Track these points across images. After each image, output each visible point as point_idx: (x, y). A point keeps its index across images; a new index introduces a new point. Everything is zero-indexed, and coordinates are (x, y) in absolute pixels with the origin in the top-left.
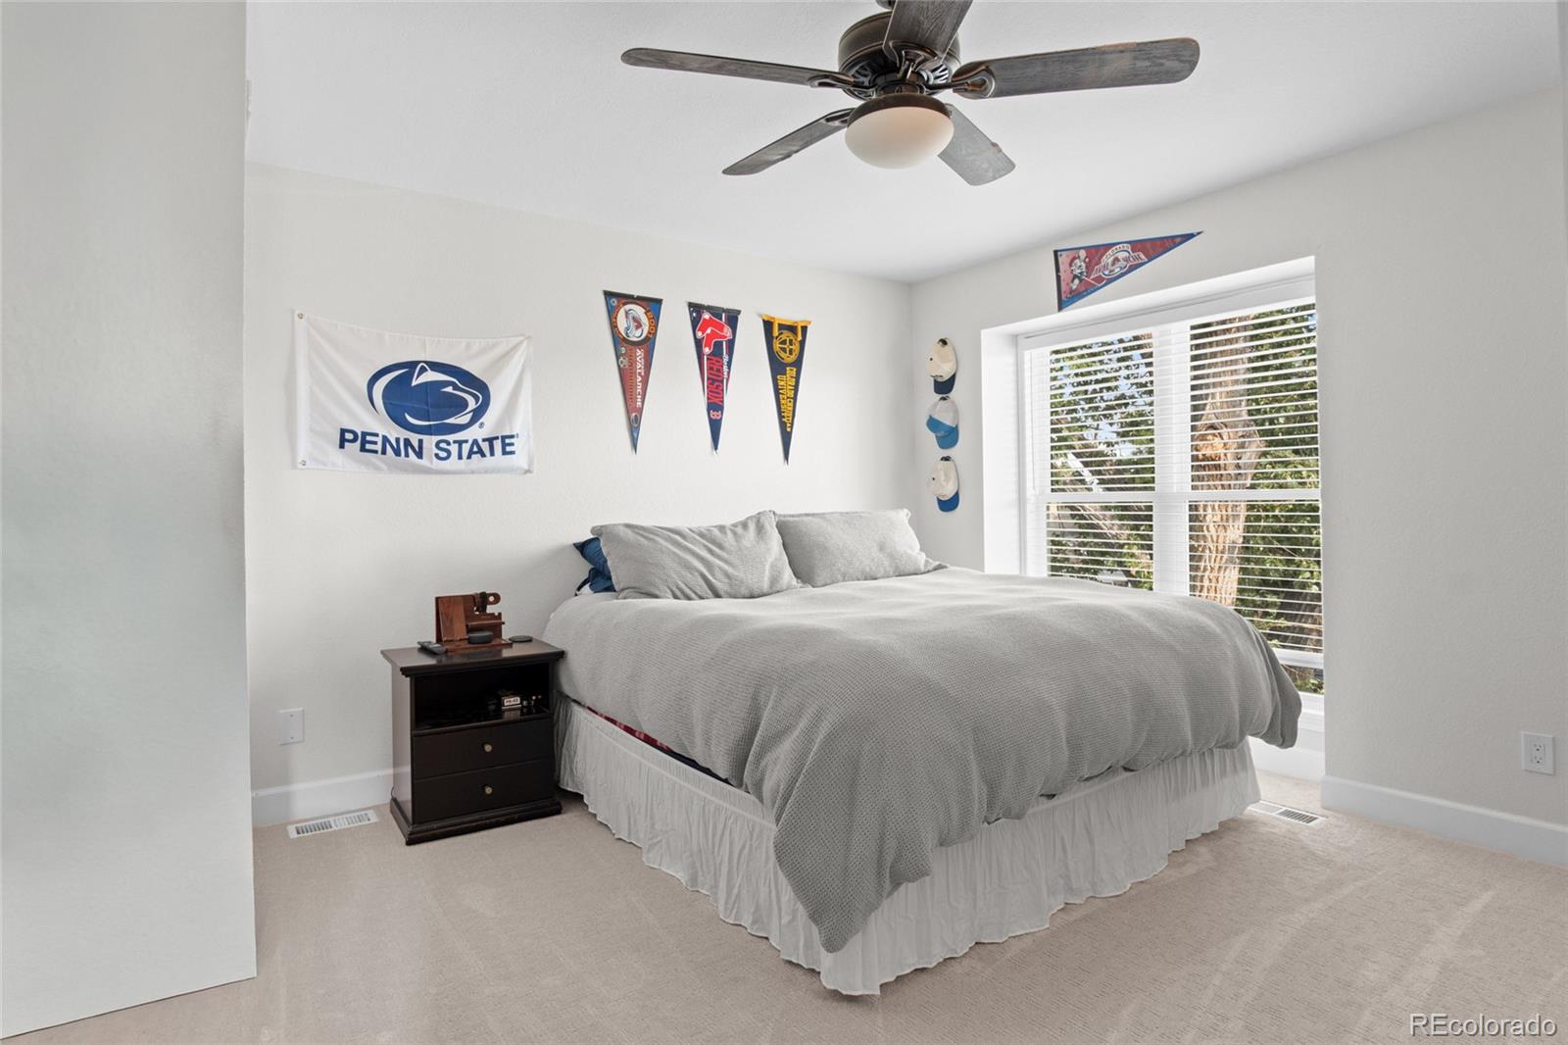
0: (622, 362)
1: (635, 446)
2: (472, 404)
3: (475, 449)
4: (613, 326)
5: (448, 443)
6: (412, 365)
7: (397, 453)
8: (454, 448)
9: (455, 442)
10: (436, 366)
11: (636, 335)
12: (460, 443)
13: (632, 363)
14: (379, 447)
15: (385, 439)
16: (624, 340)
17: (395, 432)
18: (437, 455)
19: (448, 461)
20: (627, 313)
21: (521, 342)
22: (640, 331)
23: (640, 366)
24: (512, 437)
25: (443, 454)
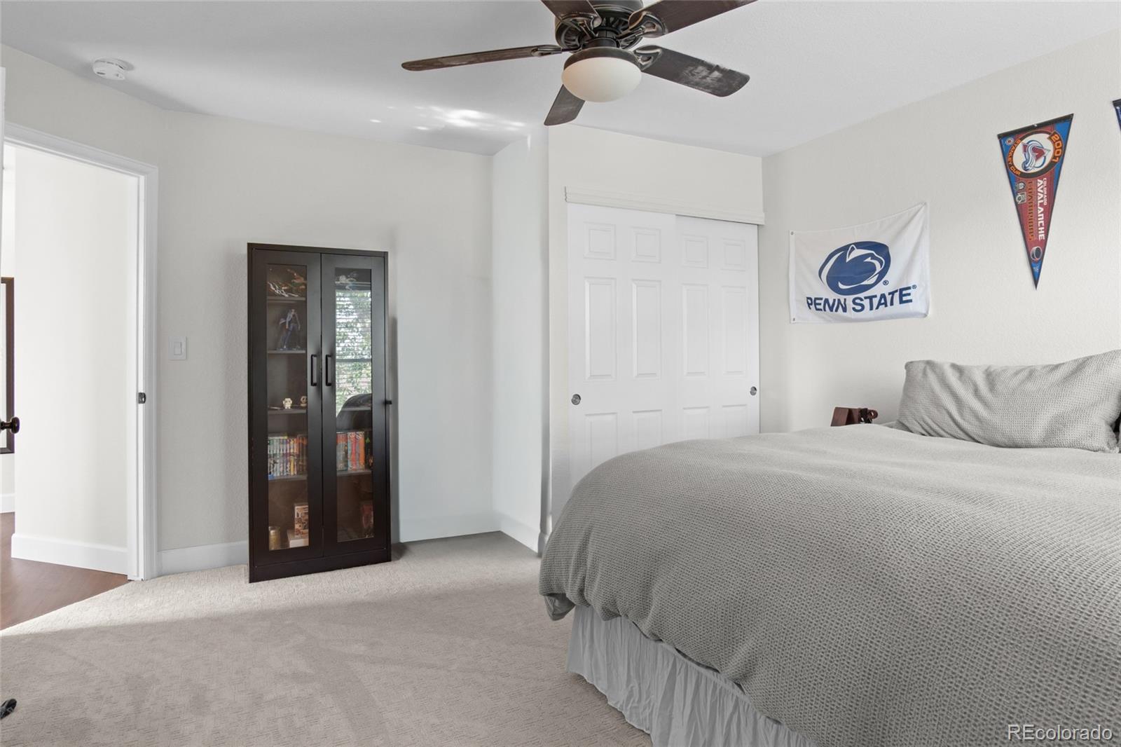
0: (1019, 199)
1: (1036, 282)
2: (879, 268)
3: (883, 301)
4: (1009, 165)
5: (861, 300)
6: (845, 248)
7: (831, 309)
8: (866, 303)
9: (866, 298)
10: (860, 245)
11: (1036, 165)
12: (871, 298)
13: (1032, 195)
14: (821, 307)
15: (827, 301)
16: (1023, 175)
17: (832, 296)
18: (854, 309)
19: (861, 312)
20: (1025, 147)
21: (921, 208)
22: (1041, 160)
23: (1042, 197)
24: (909, 288)
25: (859, 308)
